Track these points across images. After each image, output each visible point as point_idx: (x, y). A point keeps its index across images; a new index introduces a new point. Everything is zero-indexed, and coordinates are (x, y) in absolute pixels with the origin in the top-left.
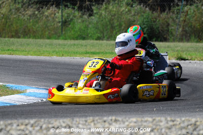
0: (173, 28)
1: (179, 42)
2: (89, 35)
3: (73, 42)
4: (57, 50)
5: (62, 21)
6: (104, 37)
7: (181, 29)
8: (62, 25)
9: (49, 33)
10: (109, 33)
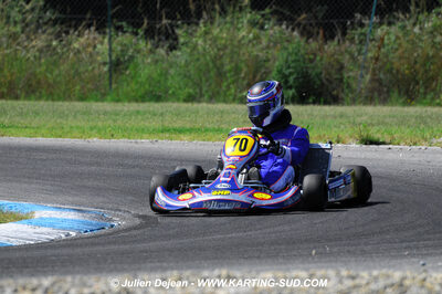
0: (351, 74)
1: (365, 104)
2: (170, 92)
3: (134, 106)
4: (100, 124)
5: (111, 62)
6: (202, 96)
7: (368, 77)
8: (110, 70)
9: (83, 87)
10: (213, 86)
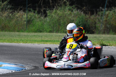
2: (45, 30)
3: (33, 34)
4: (23, 39)
5: (27, 21)
6: (54, 31)
7: (103, 26)
8: (27, 23)
10: (57, 28)
